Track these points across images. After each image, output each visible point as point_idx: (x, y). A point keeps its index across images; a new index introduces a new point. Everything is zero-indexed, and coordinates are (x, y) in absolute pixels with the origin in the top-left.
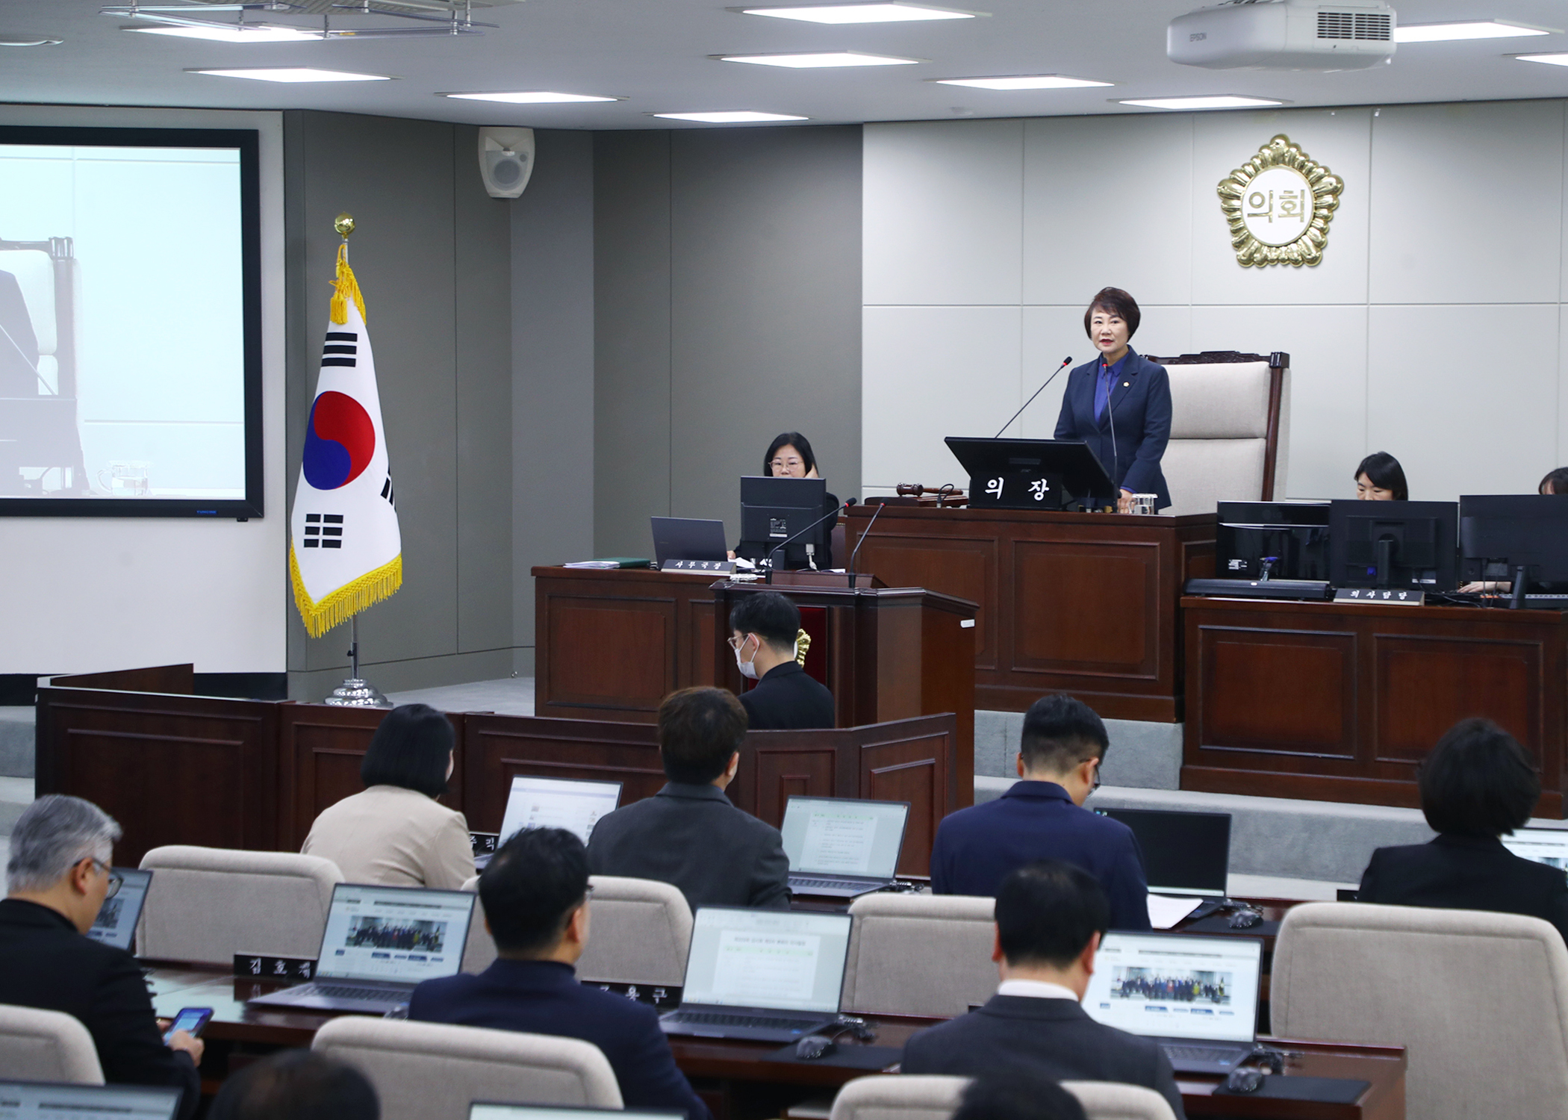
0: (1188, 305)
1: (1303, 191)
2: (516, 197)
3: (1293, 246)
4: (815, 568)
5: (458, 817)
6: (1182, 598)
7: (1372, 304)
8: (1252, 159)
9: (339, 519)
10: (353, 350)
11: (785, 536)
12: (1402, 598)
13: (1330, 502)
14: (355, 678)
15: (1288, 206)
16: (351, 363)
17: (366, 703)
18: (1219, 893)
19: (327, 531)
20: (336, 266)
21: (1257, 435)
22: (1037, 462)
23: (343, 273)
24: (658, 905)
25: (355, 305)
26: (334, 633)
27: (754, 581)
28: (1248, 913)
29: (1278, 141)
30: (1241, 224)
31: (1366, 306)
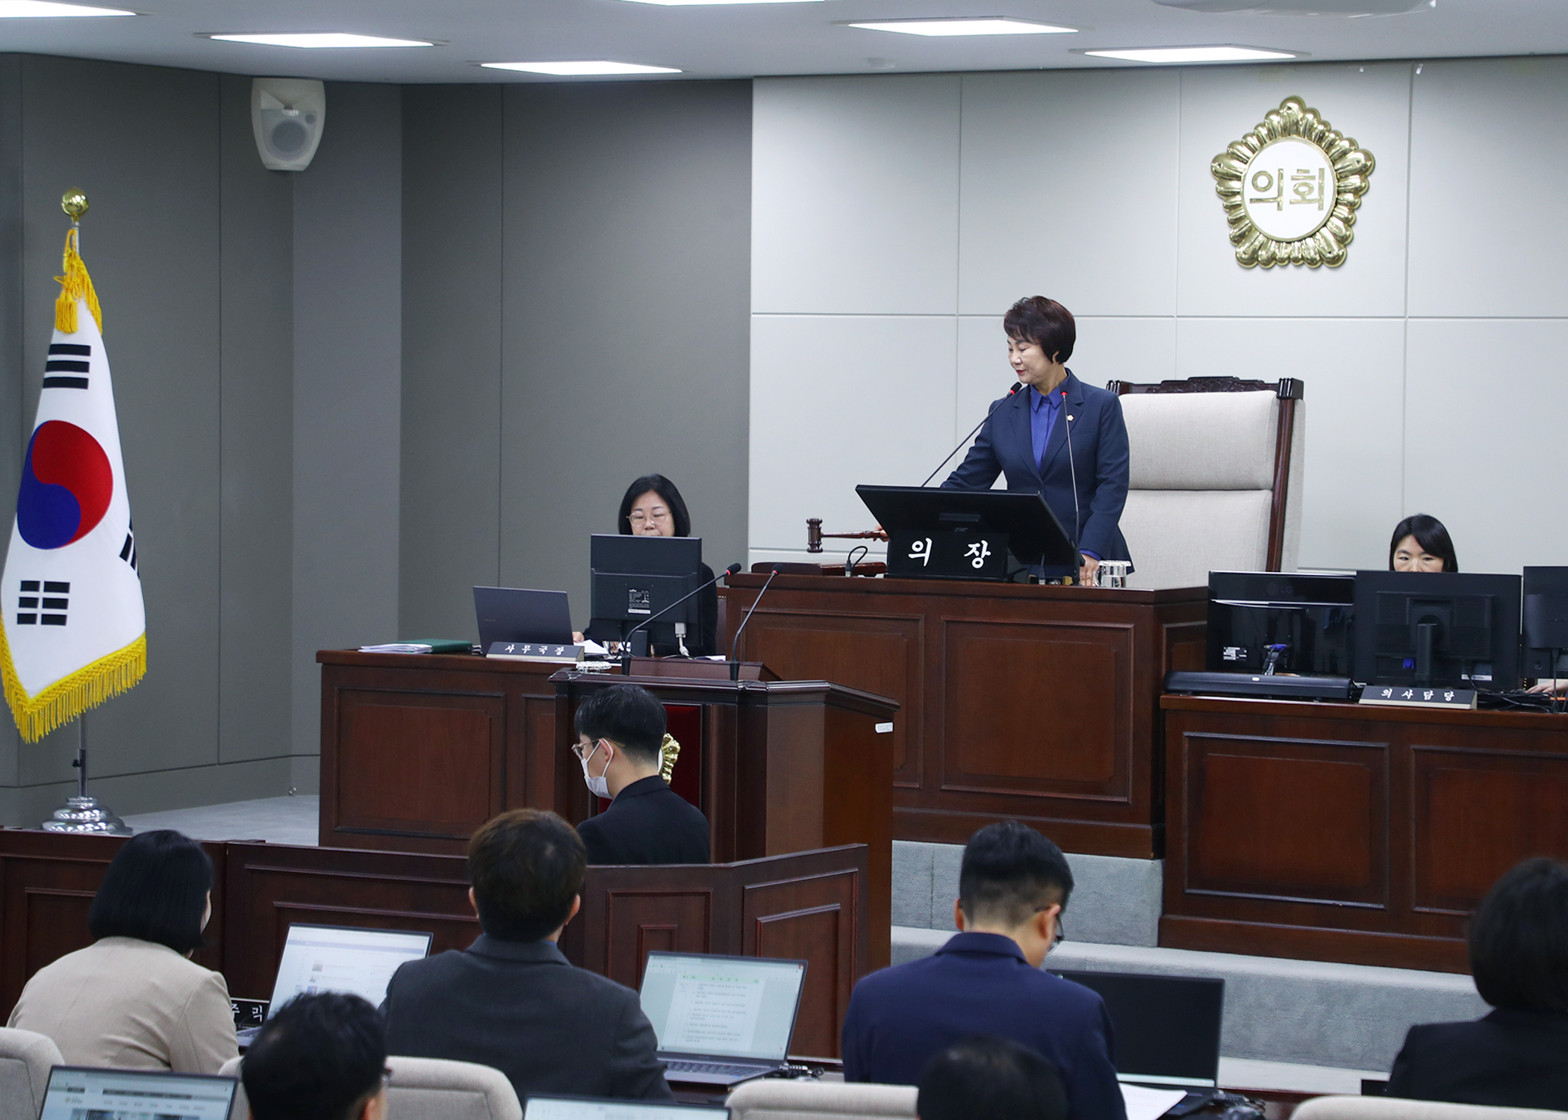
0: (1172, 317)
1: (1322, 171)
2: (301, 169)
3: (1309, 241)
4: (687, 655)
5: (216, 978)
6: (1162, 697)
7: (1409, 317)
8: (1256, 128)
9: (64, 587)
10: (84, 367)
11: (649, 612)
12: (1448, 699)
13: (1355, 573)
14: (83, 795)
15: (1302, 189)
16: (82, 384)
17: (97, 828)
18: (1208, 1083)
19: (48, 603)
20: (61, 258)
21: (1261, 487)
22: (976, 518)
23: (72, 266)
24: (476, 1095)
25: (89, 308)
26: (54, 737)
27: (607, 671)
28: (1246, 1109)
29: (1290, 104)
30: (1241, 213)
31: (1403, 320)
